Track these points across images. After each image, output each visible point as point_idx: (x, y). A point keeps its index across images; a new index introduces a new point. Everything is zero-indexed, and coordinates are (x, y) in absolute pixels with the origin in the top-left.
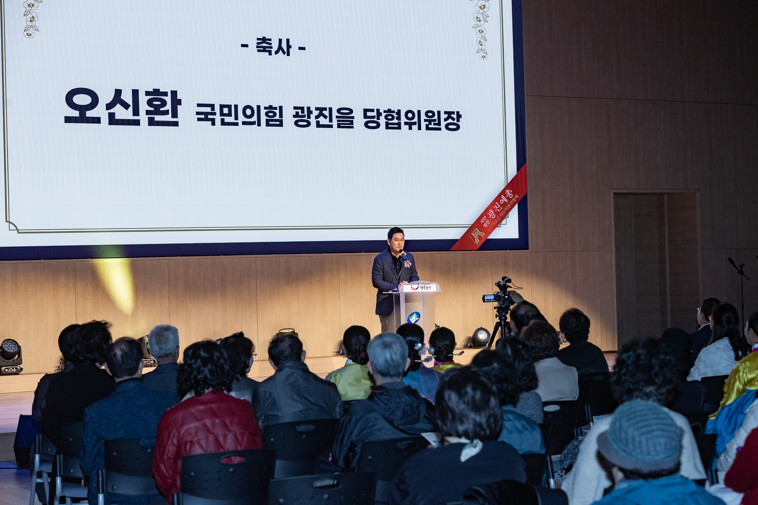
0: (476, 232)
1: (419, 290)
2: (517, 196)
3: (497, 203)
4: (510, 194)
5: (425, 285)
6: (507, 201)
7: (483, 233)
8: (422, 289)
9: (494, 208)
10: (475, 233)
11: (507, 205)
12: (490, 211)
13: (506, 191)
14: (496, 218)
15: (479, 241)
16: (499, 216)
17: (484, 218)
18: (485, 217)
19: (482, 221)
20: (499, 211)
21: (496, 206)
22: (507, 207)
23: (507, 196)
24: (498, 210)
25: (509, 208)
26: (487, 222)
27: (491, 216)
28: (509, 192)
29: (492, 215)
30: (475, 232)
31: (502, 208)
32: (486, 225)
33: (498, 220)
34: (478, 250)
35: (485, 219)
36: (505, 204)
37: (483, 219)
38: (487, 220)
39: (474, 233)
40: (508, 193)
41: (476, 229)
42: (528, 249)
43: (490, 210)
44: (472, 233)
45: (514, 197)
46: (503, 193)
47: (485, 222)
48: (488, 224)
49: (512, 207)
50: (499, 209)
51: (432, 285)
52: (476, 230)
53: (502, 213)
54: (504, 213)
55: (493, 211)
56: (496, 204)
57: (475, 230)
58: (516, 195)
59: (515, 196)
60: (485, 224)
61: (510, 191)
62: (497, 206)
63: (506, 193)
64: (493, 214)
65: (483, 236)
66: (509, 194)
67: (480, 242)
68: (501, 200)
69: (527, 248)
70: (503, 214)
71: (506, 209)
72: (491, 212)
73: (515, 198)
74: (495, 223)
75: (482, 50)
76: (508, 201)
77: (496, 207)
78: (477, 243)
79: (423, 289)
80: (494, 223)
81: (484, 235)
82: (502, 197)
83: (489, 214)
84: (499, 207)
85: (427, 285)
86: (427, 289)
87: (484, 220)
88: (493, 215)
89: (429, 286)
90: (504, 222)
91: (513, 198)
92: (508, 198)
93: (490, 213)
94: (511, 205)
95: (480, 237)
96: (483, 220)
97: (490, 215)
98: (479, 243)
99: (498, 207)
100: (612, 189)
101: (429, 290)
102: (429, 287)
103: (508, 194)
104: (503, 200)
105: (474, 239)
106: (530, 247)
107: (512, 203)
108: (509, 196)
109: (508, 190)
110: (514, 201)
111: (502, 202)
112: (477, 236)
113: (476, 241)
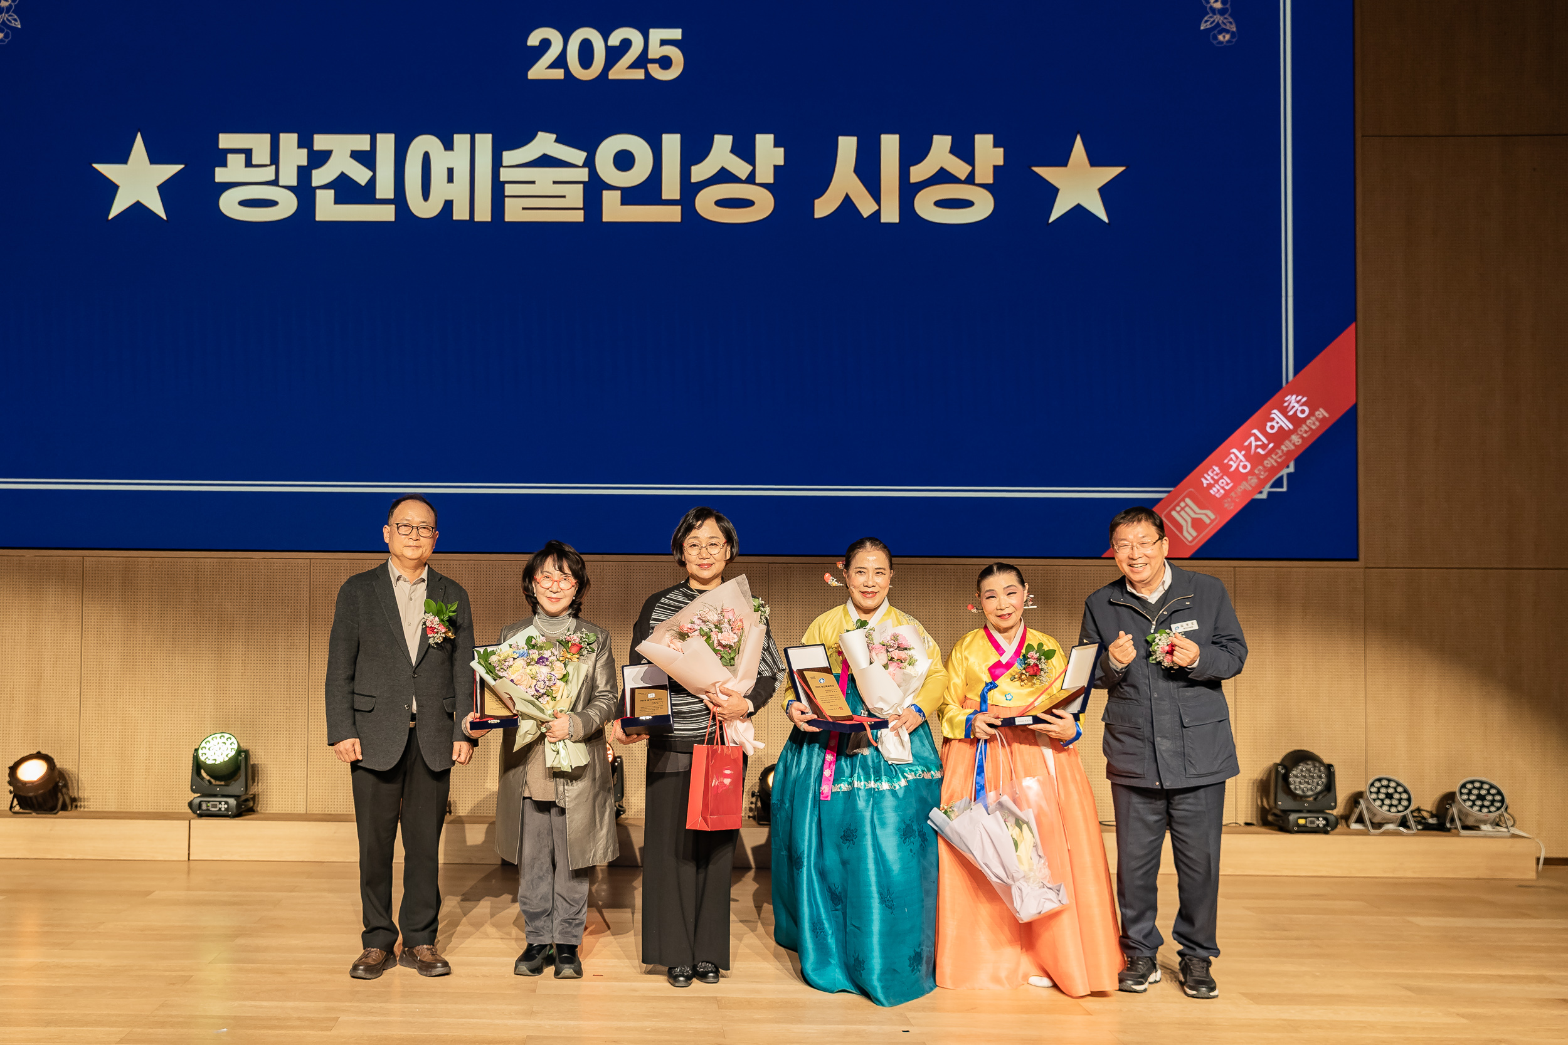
0: (1187, 509)
2: (1324, 410)
3: (1255, 431)
4: (1303, 403)
6: (1288, 425)
7: (1209, 512)
9: (1246, 444)
10: (1182, 513)
11: (1288, 437)
12: (1233, 453)
13: (1287, 399)
14: (1251, 472)
15: (1194, 534)
16: (1264, 467)
17: (1212, 472)
19: (1206, 479)
20: (1262, 453)
21: (1252, 439)
22: (1291, 440)
23: (1291, 413)
24: (1258, 451)
25: (1294, 444)
26: (1221, 484)
27: (1234, 466)
28: (1298, 402)
29: (1239, 465)
30: (1183, 509)
31: (1271, 445)
32: (1218, 491)
33: (1259, 478)
34: (1191, 558)
35: (1217, 474)
36: (1281, 436)
37: (1209, 475)
38: (1222, 478)
39: (1178, 512)
40: (1291, 405)
41: (1188, 500)
42: (1356, 559)
43: (1234, 450)
44: (1174, 513)
45: (1312, 414)
46: (1277, 403)
47: (1217, 481)
48: (1227, 488)
50: (1264, 446)
52: (1187, 505)
53: (1272, 458)
54: (1280, 457)
55: (1243, 452)
56: (1254, 435)
57: (1182, 504)
58: (1318, 410)
59: (1318, 413)
60: (1213, 490)
61: (1299, 398)
62: (1257, 439)
63: (1286, 404)
64: (1241, 461)
65: (1207, 521)
66: (1297, 405)
67: (1197, 536)
68: (1269, 424)
70: (1276, 461)
71: (1287, 446)
72: (1237, 457)
73: (1317, 419)
74: (1251, 486)
76: (1292, 426)
77: (1254, 444)
78: (1190, 538)
80: (1244, 486)
81: (1213, 516)
82: (1273, 416)
83: (1229, 461)
84: (1260, 440)
87: (1212, 478)
88: (1242, 464)
91: (1308, 417)
92: (1294, 419)
94: (1302, 437)
95: (1197, 524)
96: (1209, 478)
97: (1231, 463)
98: (1194, 538)
99: (1259, 443)
103: (1294, 407)
104: (1278, 423)
105: (1179, 527)
106: (1362, 555)
107: (1306, 432)
108: (1296, 412)
109: (1294, 397)
110: (1314, 424)
111: (1272, 427)
112: (1189, 520)
113: (1185, 533)
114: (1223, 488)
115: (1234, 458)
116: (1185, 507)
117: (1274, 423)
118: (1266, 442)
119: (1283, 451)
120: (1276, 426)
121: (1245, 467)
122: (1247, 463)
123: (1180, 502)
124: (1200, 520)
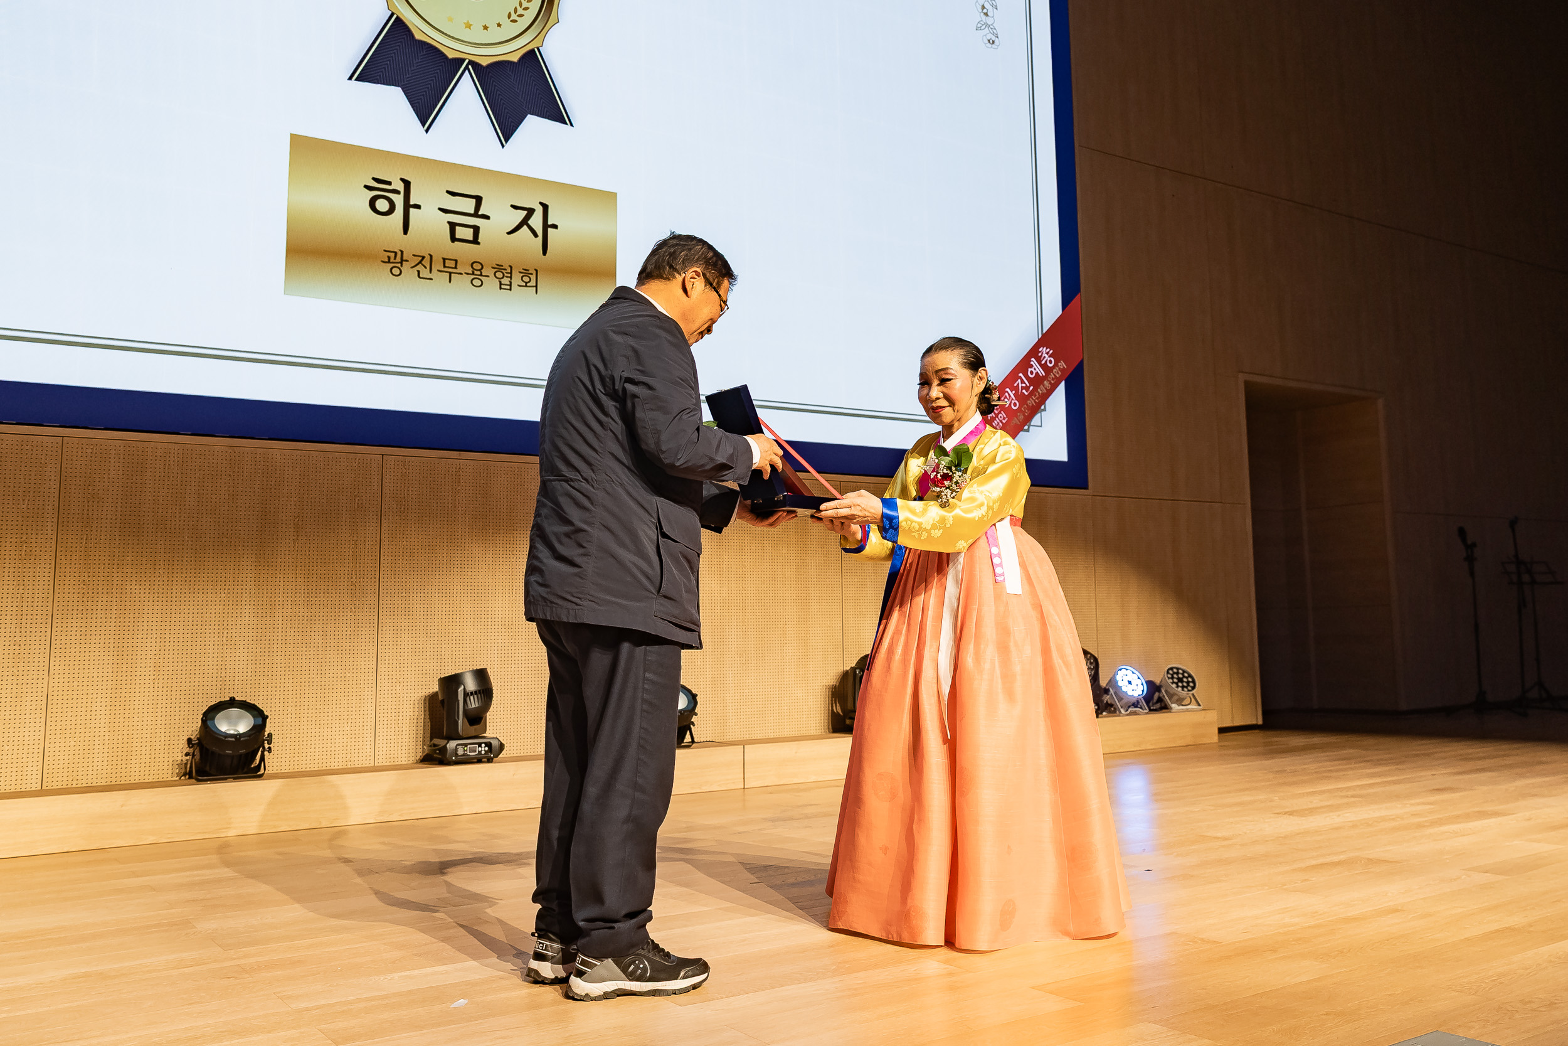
2: (1062, 364)
3: (1021, 375)
6: (1042, 373)
9: (1016, 385)
11: (1042, 383)
13: (1040, 350)
14: (1019, 410)
16: (1027, 405)
20: (1026, 393)
21: (1019, 381)
22: (1044, 385)
23: (1043, 362)
24: (1024, 391)
25: (1046, 389)
26: (1001, 417)
28: (1047, 353)
29: (1011, 403)
31: (1031, 388)
33: (1024, 415)
36: (1037, 381)
40: (1044, 355)
42: (1086, 488)
43: (1008, 390)
45: (1056, 365)
46: (1034, 352)
48: (1004, 421)
49: (1054, 387)
50: (1027, 388)
53: (1033, 399)
54: (1037, 399)
55: (1014, 392)
56: (1020, 378)
58: (1060, 362)
61: (1048, 350)
62: (1023, 382)
63: (1040, 354)
64: (1013, 399)
66: (1049, 356)
68: (1030, 370)
69: (1084, 486)
70: (1035, 401)
71: (1041, 390)
72: (1010, 395)
73: (1059, 369)
74: (1019, 420)
75: (987, 25)
76: (1044, 374)
77: (1020, 385)
80: (1015, 421)
82: (1032, 363)
84: (1025, 383)
88: (1013, 402)
90: (1036, 420)
91: (1053, 367)
92: (1044, 367)
93: (1005, 397)
94: (1050, 383)
99: (1024, 385)
100: (1243, 372)
103: (1045, 357)
104: (1035, 369)
106: (1090, 485)
107: (1053, 379)
108: (1046, 361)
109: (1045, 349)
110: (1058, 373)
111: (1032, 373)
114: (1001, 421)
115: (1008, 396)
117: (1033, 369)
118: (1028, 385)
119: (1040, 393)
120: (1034, 372)
121: (1015, 405)
122: (1016, 402)
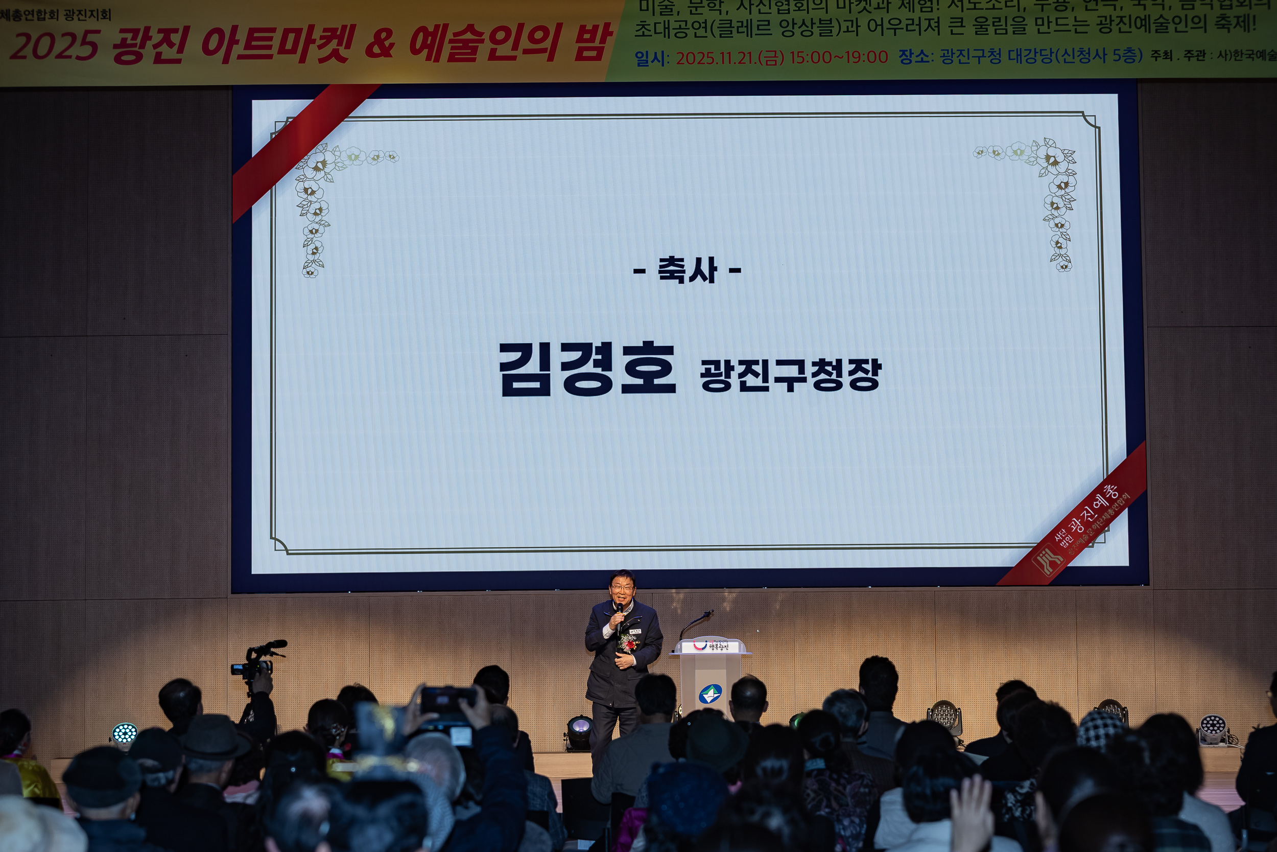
0: (1046, 555)
1: (708, 651)
2: (1126, 496)
3: (1088, 507)
4: (1113, 492)
5: (719, 643)
6: (1105, 504)
7: (1059, 556)
8: (713, 649)
9: (1082, 515)
10: (1044, 558)
11: (1107, 511)
12: (1074, 521)
13: (1105, 487)
14: (1085, 532)
16: (1092, 529)
17: (1061, 533)
18: (1064, 530)
19: (1058, 537)
20: (1091, 520)
21: (1085, 511)
22: (1108, 513)
23: (1108, 496)
24: (1089, 519)
25: (1110, 515)
26: (1067, 539)
27: (1075, 528)
28: (1112, 489)
29: (1077, 527)
30: (1044, 555)
31: (1096, 516)
32: (1065, 544)
33: (1089, 536)
34: (1050, 585)
35: (1064, 534)
36: (1103, 510)
37: (1059, 534)
38: (1066, 536)
39: (1041, 557)
40: (1108, 491)
41: (1047, 550)
43: (1074, 518)
44: (1038, 558)
45: (1120, 497)
46: (1100, 489)
47: (1064, 538)
48: (1070, 542)
49: (1117, 514)
50: (1092, 517)
51: (729, 643)
52: (1046, 553)
53: (1097, 523)
54: (1102, 523)
55: (1080, 520)
56: (1086, 509)
57: (1044, 552)
58: (1124, 494)
59: (1123, 496)
60: (1063, 543)
61: (1113, 487)
62: (1088, 512)
63: (1105, 491)
64: (1079, 525)
65: (1059, 563)
66: (1111, 492)
68: (1095, 503)
69: (1147, 583)
70: (1099, 525)
71: (1105, 517)
72: (1076, 523)
73: (1123, 499)
74: (1084, 541)
75: (1061, 255)
76: (1108, 504)
77: (1086, 515)
78: (1049, 573)
79: (715, 648)
80: (1081, 541)
81: (1062, 560)
82: (1097, 497)
84: (1090, 513)
85: (722, 643)
86: (722, 650)
87: (1061, 537)
88: (1081, 527)
89: (724, 644)
90: (1100, 538)
91: (1118, 499)
92: (1109, 499)
93: (1073, 525)
94: (1114, 511)
95: (1053, 563)
97: (1073, 526)
99: (1089, 515)
101: (725, 651)
102: (725, 646)
104: (1100, 502)
105: (1042, 566)
106: (1151, 582)
107: (1117, 507)
108: (1110, 495)
109: (1109, 486)
110: (1121, 503)
111: (1097, 505)
112: (1048, 562)
113: (1046, 570)
114: (1068, 542)
116: (1045, 554)
117: (1097, 502)
118: (1093, 514)
119: (1103, 519)
120: (1099, 504)
121: (1083, 529)
122: (1084, 527)
123: (1042, 551)
124: (1055, 561)
